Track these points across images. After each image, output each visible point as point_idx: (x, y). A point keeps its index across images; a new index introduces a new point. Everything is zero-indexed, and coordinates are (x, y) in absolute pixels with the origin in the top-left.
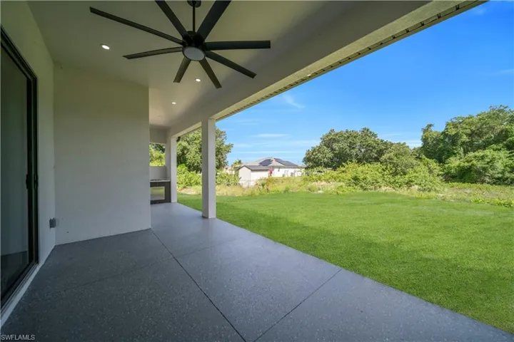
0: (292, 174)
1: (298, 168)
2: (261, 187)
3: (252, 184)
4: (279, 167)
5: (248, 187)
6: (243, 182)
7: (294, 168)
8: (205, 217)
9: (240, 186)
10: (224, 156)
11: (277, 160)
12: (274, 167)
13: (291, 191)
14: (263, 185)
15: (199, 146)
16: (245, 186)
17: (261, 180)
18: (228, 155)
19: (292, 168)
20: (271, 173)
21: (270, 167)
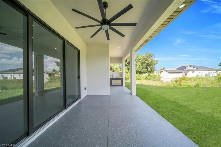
0: (206, 75)
1: (213, 70)
2: (175, 83)
3: (169, 80)
4: (193, 71)
5: (167, 82)
6: (164, 79)
7: (209, 70)
8: (131, 94)
9: (162, 81)
10: (153, 66)
11: (191, 66)
12: (188, 71)
13: (201, 86)
14: (176, 82)
15: (141, 63)
16: (165, 81)
17: (176, 78)
18: (156, 65)
19: (206, 70)
20: (186, 74)
21: (185, 70)
